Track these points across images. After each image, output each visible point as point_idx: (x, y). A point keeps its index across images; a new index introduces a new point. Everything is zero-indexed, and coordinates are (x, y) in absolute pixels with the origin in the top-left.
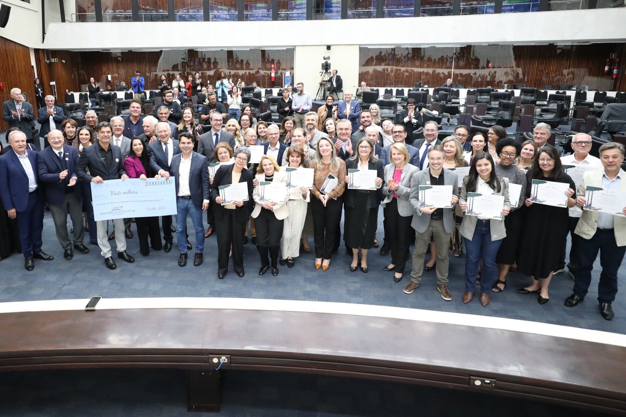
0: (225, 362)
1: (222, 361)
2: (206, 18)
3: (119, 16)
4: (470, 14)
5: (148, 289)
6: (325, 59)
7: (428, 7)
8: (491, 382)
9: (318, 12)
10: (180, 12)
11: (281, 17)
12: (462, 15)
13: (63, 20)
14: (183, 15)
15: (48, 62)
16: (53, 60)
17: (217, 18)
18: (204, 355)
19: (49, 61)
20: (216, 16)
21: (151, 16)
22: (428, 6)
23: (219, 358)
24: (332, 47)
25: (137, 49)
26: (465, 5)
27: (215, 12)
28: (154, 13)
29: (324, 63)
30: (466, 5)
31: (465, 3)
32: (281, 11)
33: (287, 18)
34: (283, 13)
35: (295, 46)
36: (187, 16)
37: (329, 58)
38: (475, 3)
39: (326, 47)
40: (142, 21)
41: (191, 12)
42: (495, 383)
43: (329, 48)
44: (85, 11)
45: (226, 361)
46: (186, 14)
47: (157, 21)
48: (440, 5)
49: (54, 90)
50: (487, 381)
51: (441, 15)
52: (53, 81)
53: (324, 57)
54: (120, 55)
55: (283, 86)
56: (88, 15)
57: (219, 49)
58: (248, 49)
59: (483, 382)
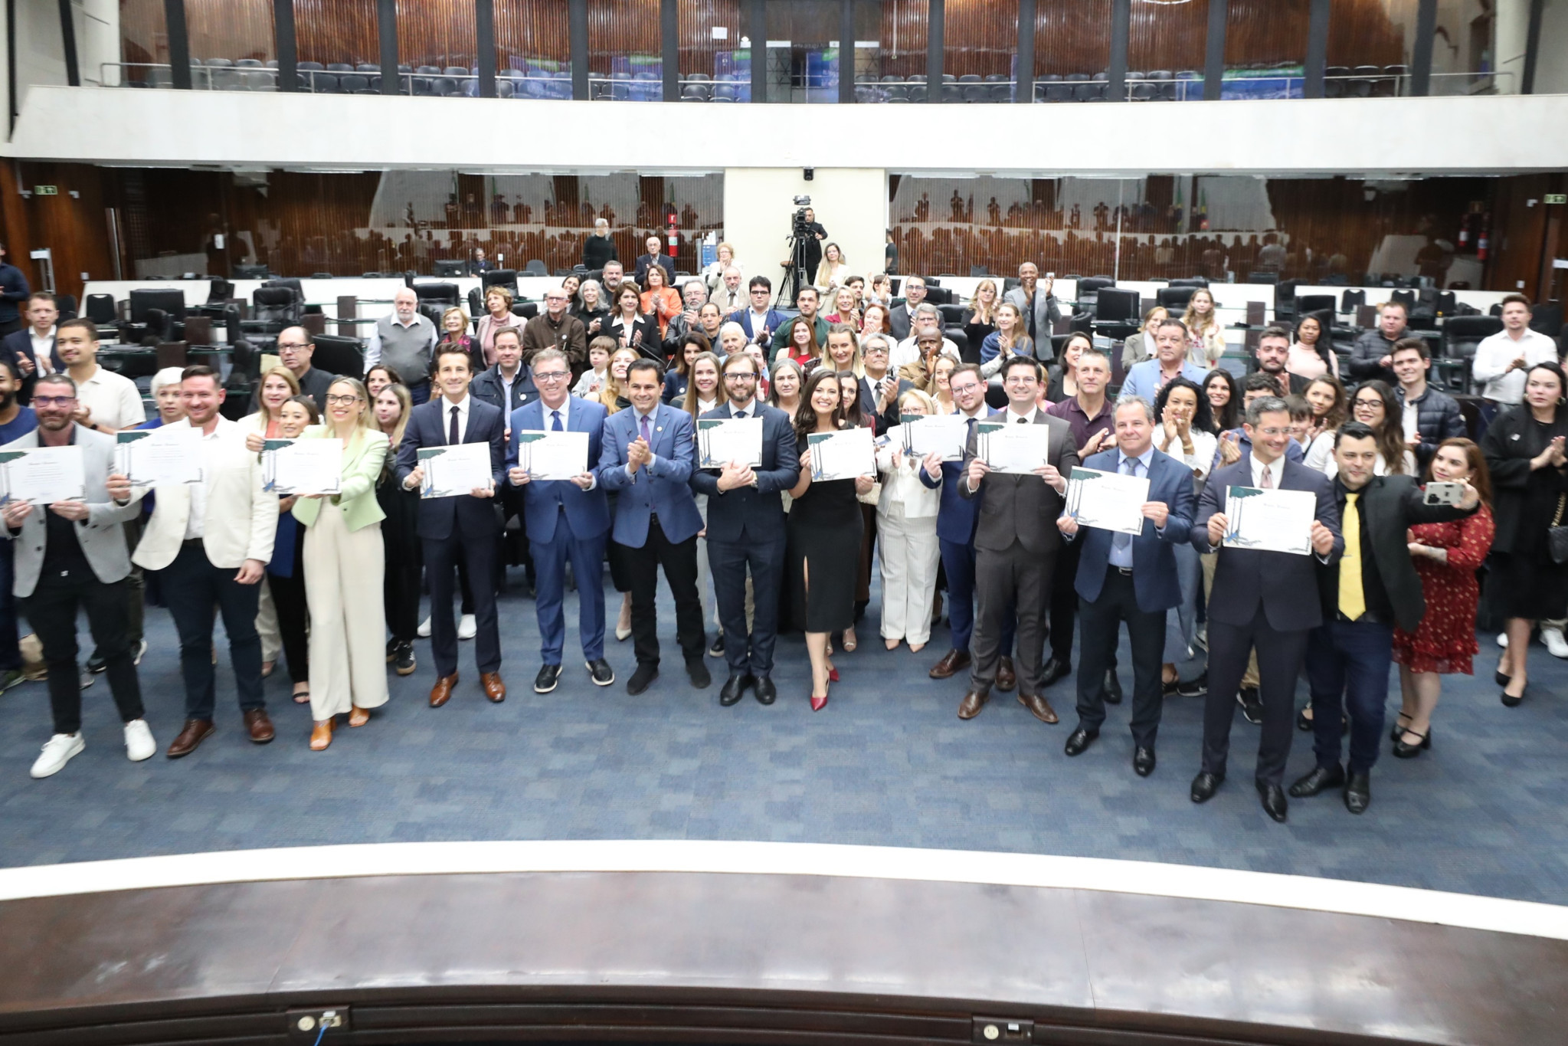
0: (333, 1025)
1: (324, 1027)
2: (487, 90)
3: (245, 74)
4: (1151, 100)
5: (218, 829)
6: (797, 203)
7: (1054, 81)
8: (1022, 1029)
9: (796, 82)
10: (419, 70)
11: (689, 93)
12: (1133, 100)
13: (74, 80)
14: (428, 80)
15: (26, 194)
16: (42, 190)
17: (517, 91)
18: (273, 1011)
19: (29, 192)
20: (516, 85)
21: (336, 79)
22: (1054, 77)
23: (317, 1017)
24: (816, 174)
25: (295, 167)
26: (1142, 78)
27: (517, 76)
28: (347, 71)
29: (796, 212)
30: (1145, 78)
31: (1141, 74)
32: (691, 79)
33: (707, 95)
34: (696, 82)
35: (724, 169)
36: (437, 82)
37: (807, 201)
38: (1164, 73)
39: (801, 173)
40: (309, 91)
41: (450, 74)
42: (1032, 1029)
43: (809, 174)
44: (147, 58)
45: (337, 1022)
46: (435, 78)
47: (352, 93)
48: (1083, 76)
49: (47, 273)
50: (1014, 1026)
51: (1084, 101)
52: (43, 248)
53: (796, 197)
54: (263, 181)
55: (699, 271)
56: (154, 70)
57: (528, 172)
58: (606, 174)
59: (1003, 1028)
